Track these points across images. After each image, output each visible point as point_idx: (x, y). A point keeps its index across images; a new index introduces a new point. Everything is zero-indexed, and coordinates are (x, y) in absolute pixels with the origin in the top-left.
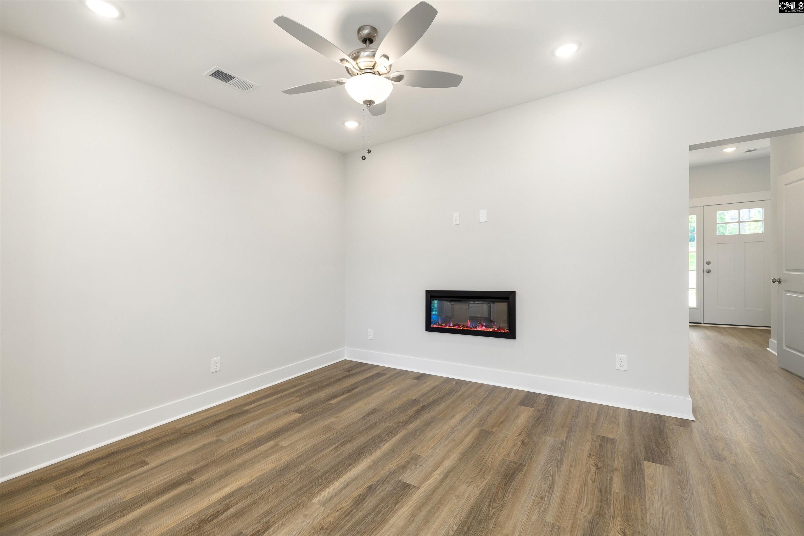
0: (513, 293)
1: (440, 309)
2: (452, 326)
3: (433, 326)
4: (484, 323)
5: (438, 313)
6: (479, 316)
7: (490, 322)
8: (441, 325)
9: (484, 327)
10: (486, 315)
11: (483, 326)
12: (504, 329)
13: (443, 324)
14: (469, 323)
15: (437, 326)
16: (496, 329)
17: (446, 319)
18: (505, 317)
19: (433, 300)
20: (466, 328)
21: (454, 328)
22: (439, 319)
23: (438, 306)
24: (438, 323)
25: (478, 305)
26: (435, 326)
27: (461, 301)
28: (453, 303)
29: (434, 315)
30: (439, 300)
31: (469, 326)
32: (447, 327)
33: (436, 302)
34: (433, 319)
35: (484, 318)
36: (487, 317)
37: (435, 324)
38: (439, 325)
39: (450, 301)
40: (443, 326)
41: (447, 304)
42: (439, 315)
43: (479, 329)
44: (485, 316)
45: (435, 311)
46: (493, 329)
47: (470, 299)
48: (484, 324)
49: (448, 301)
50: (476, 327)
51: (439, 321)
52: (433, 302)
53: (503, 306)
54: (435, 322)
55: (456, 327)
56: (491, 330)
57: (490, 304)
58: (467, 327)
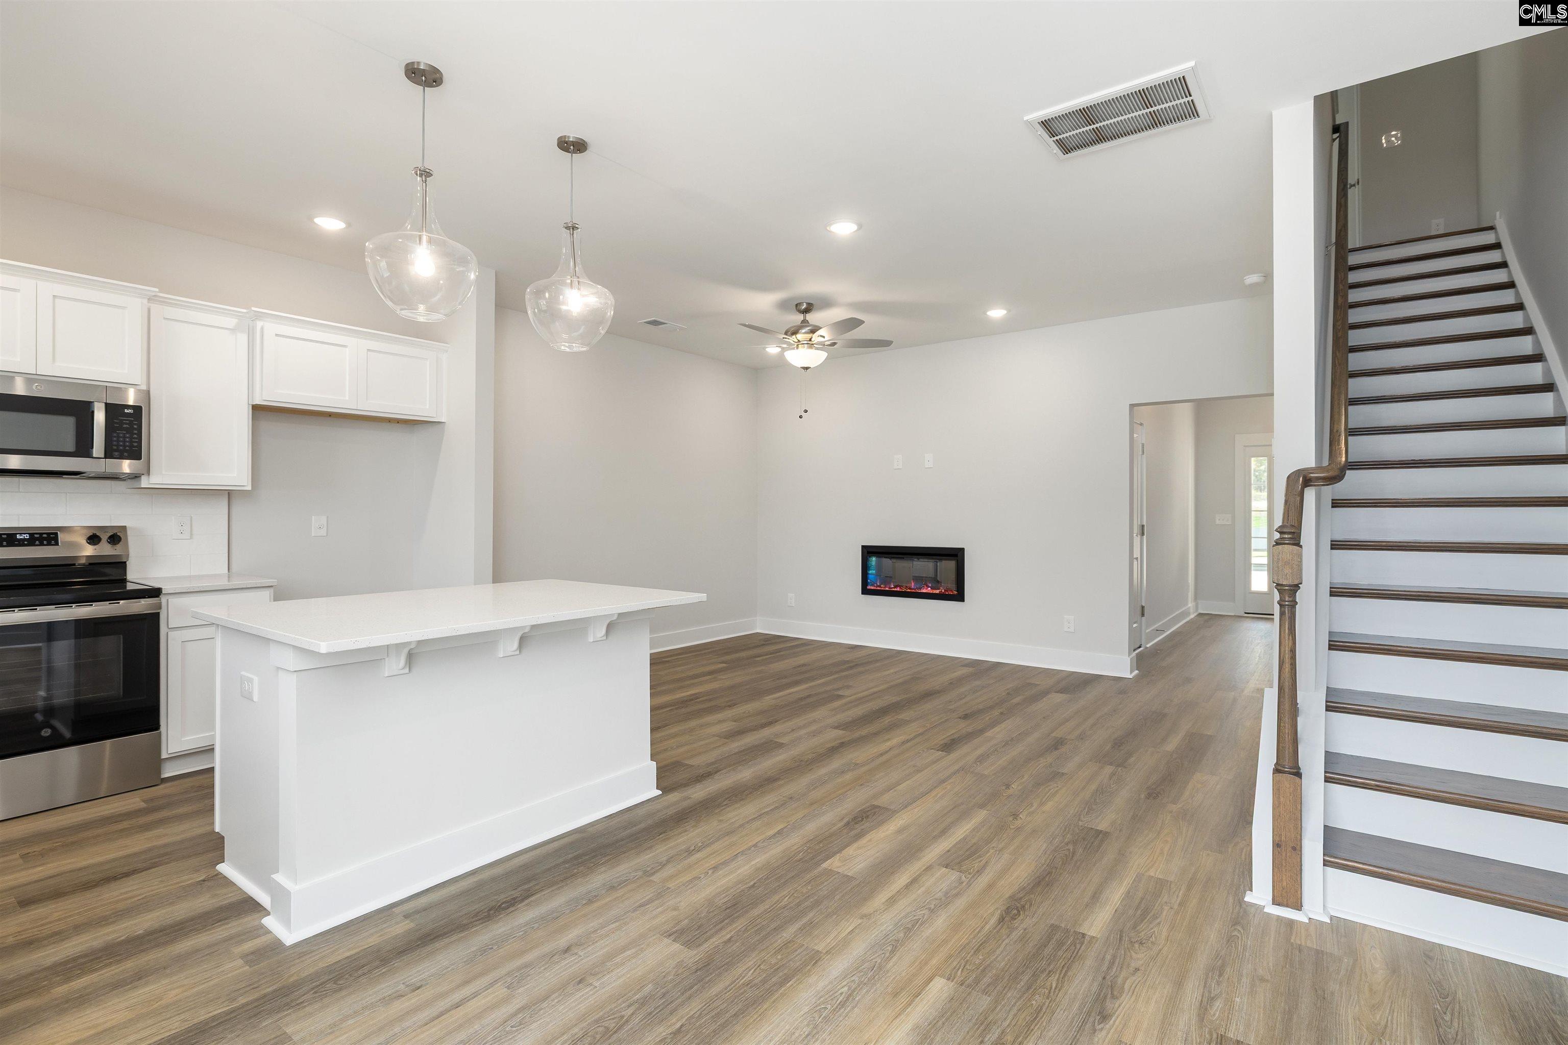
0: (962, 550)
1: (879, 568)
2: (892, 588)
3: (869, 587)
4: (930, 583)
5: (876, 572)
6: (924, 576)
7: (936, 582)
8: (880, 587)
9: (929, 589)
10: (931, 574)
11: (928, 587)
12: (952, 591)
13: (882, 586)
14: (913, 584)
15: (875, 588)
16: (943, 591)
17: (886, 580)
18: (953, 576)
19: (870, 557)
20: (908, 590)
21: (895, 589)
22: (877, 579)
23: (876, 563)
24: (877, 584)
25: (923, 563)
26: (872, 588)
27: (903, 558)
28: (894, 560)
29: (871, 574)
30: (877, 557)
31: (913, 587)
32: (887, 589)
33: (874, 559)
34: (870, 580)
35: (930, 577)
36: (933, 577)
37: (873, 585)
38: (877, 587)
39: (891, 558)
40: (882, 588)
41: (887, 562)
42: (879, 573)
43: (924, 591)
44: (931, 576)
45: (873, 570)
46: (940, 590)
47: (913, 556)
48: (930, 585)
49: (889, 558)
50: (920, 589)
51: (877, 581)
52: (870, 559)
53: (951, 564)
54: (873, 583)
55: (898, 589)
56: (937, 592)
57: (937, 562)
58: (910, 589)
